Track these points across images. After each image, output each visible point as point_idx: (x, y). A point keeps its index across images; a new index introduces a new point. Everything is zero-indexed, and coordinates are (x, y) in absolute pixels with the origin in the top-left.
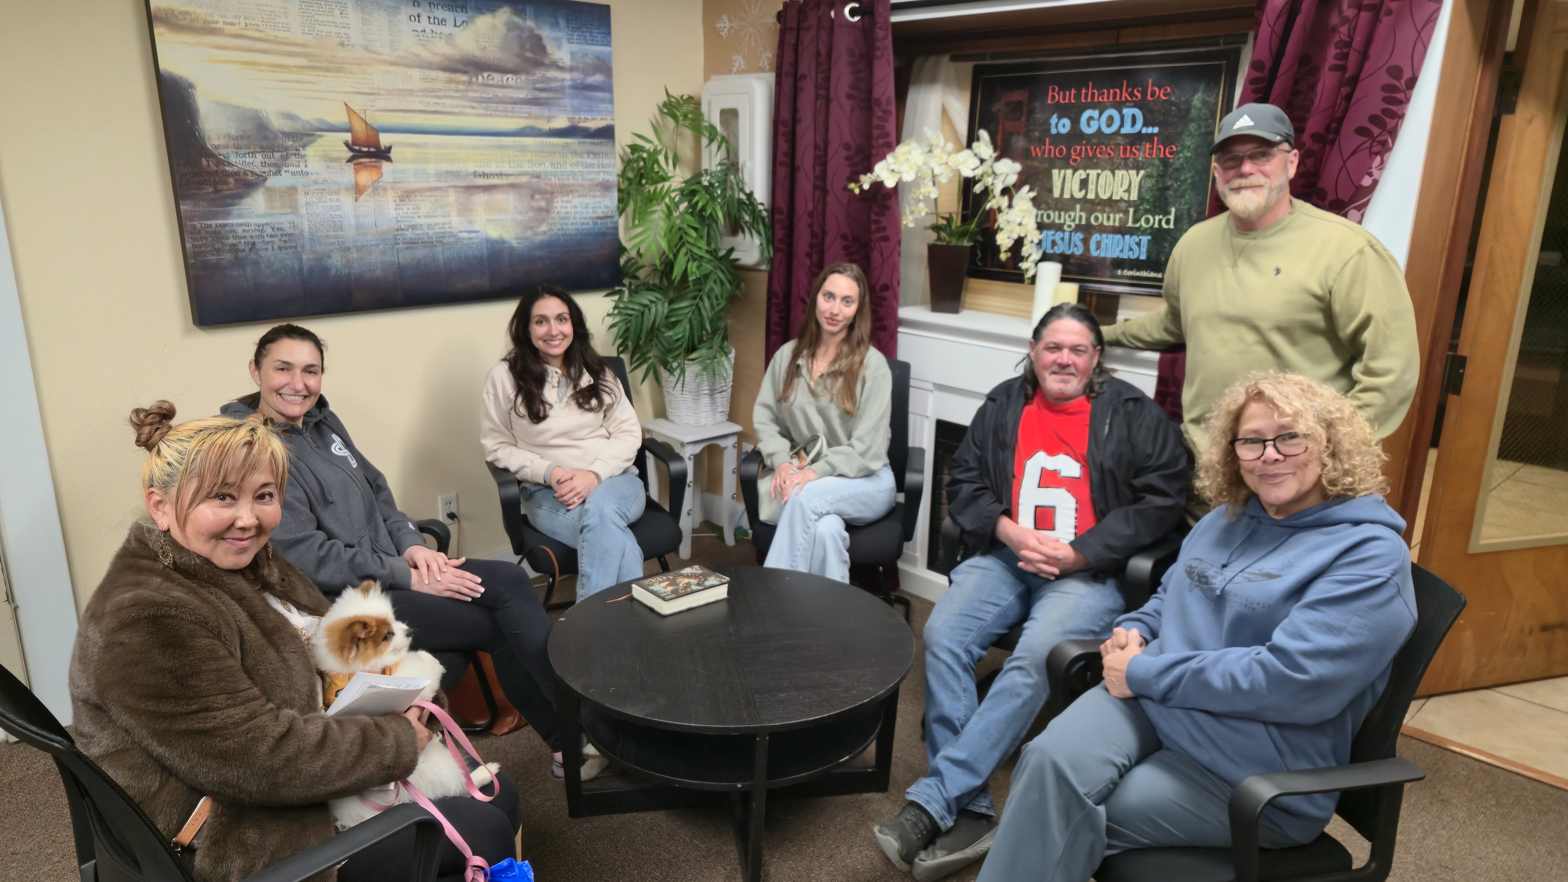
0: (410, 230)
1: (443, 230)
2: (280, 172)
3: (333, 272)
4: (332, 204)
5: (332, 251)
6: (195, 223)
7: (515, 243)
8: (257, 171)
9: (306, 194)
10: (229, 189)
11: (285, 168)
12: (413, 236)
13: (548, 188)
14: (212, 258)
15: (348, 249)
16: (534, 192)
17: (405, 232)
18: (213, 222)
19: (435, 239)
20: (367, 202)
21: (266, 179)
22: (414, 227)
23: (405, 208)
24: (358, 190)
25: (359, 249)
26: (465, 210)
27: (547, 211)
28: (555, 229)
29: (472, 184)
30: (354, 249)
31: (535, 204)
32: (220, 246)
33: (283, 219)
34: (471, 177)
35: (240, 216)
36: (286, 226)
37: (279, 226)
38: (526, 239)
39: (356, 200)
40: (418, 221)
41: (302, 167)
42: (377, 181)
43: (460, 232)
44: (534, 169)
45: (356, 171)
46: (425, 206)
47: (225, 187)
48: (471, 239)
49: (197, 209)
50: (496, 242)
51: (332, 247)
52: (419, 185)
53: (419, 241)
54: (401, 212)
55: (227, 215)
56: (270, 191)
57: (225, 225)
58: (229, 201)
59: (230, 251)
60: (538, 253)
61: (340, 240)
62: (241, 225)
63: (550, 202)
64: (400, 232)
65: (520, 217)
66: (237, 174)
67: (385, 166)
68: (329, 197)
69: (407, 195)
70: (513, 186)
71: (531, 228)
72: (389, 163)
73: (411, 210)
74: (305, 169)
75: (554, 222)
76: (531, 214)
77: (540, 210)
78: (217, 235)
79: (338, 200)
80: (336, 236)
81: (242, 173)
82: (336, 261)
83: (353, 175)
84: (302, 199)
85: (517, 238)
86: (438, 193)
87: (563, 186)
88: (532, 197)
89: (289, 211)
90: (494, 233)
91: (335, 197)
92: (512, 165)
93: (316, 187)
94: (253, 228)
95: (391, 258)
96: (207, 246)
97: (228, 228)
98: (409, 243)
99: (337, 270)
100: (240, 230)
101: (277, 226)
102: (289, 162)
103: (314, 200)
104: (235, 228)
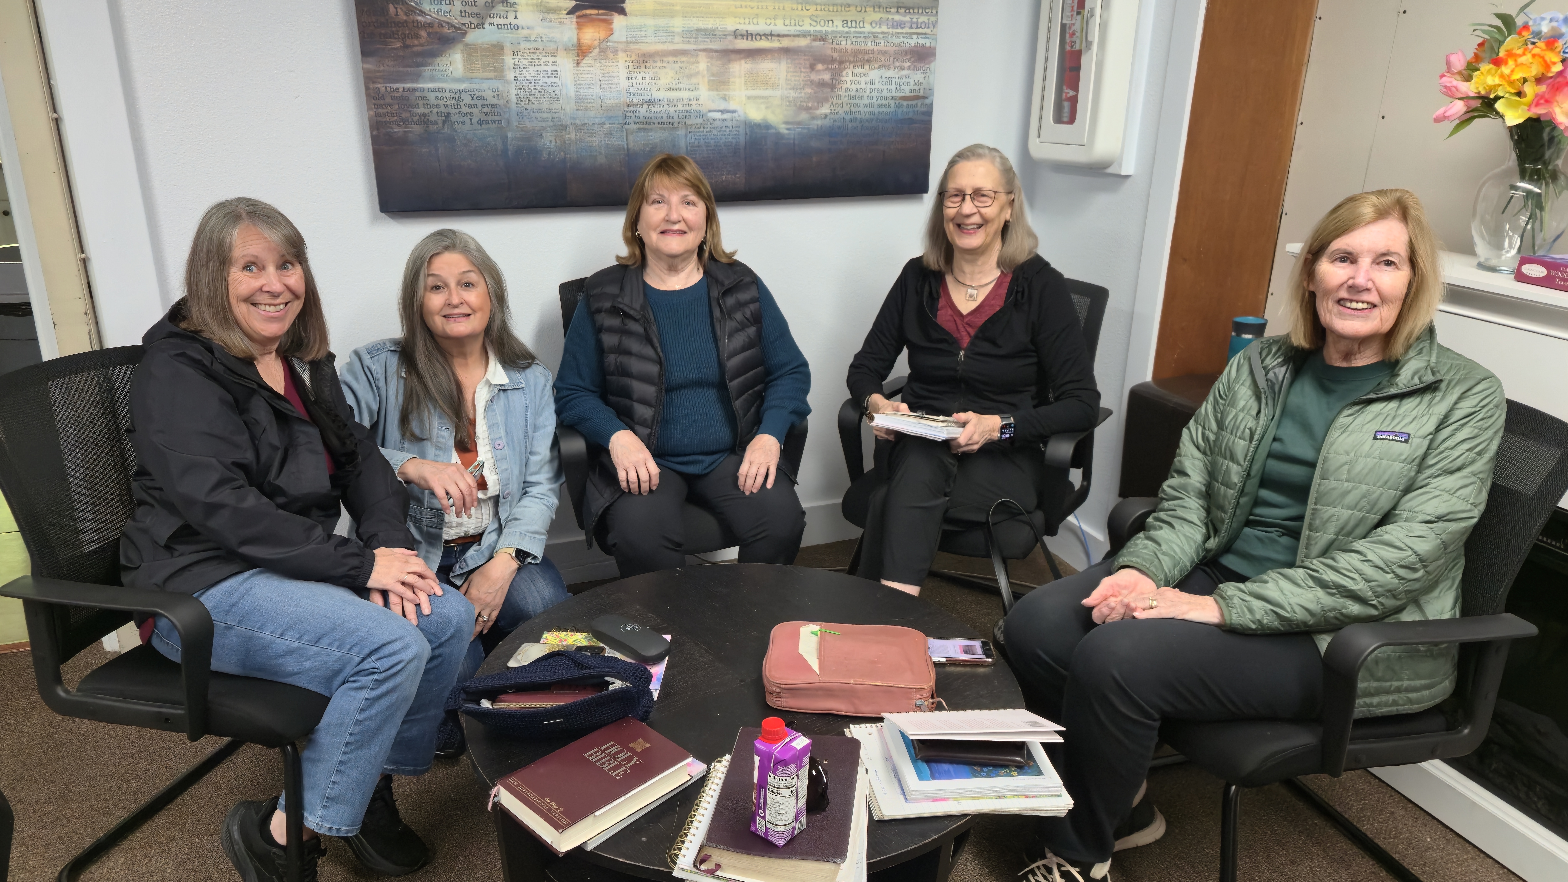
0: (645, 106)
1: (688, 108)
2: (483, 24)
3: (545, 156)
4: (546, 68)
5: (544, 128)
6: (379, 86)
7: (783, 129)
8: (455, 22)
9: (515, 54)
10: (421, 45)
11: (489, 20)
12: (648, 115)
13: (835, 55)
14: (398, 130)
15: (565, 127)
16: (815, 60)
17: (638, 109)
18: (400, 86)
19: (676, 119)
20: (592, 66)
21: (465, 33)
22: (650, 102)
23: (640, 77)
24: (581, 51)
25: (579, 128)
26: (720, 82)
27: (832, 87)
28: (841, 111)
29: (730, 47)
30: (572, 128)
31: (815, 77)
32: (408, 115)
33: (485, 85)
34: (730, 38)
35: (433, 79)
36: (488, 94)
37: (480, 94)
38: (799, 123)
39: (578, 64)
40: (656, 95)
41: (511, 19)
42: (606, 40)
43: (710, 111)
44: (818, 28)
45: (580, 26)
46: (666, 75)
47: (416, 42)
48: (724, 120)
49: (382, 68)
50: (758, 126)
51: (544, 124)
52: (660, 47)
53: (656, 121)
54: (634, 81)
55: (417, 77)
56: (471, 50)
57: (414, 90)
58: (419, 60)
59: (420, 122)
60: (814, 144)
61: (556, 115)
62: (433, 90)
63: (837, 74)
64: (632, 109)
65: (793, 94)
66: (430, 25)
67: (618, 21)
68: (544, 59)
69: (643, 60)
70: (786, 51)
71: (808, 109)
72: (622, 17)
73: (648, 81)
74: (514, 22)
75: (840, 102)
76: (809, 90)
77: (822, 84)
78: (405, 101)
79: (554, 64)
80: (550, 111)
81: (436, 25)
82: (549, 141)
83: (575, 32)
84: (509, 60)
85: (786, 123)
86: (684, 59)
87: (856, 53)
88: (812, 67)
89: (491, 75)
90: (756, 114)
91: (550, 59)
92: (787, 22)
93: (528, 45)
94: (448, 94)
95: (618, 141)
96: (392, 114)
97: (417, 94)
98: (642, 123)
99: (550, 153)
100: (432, 96)
101: (477, 94)
102: (494, 11)
103: (525, 62)
104: (426, 94)
